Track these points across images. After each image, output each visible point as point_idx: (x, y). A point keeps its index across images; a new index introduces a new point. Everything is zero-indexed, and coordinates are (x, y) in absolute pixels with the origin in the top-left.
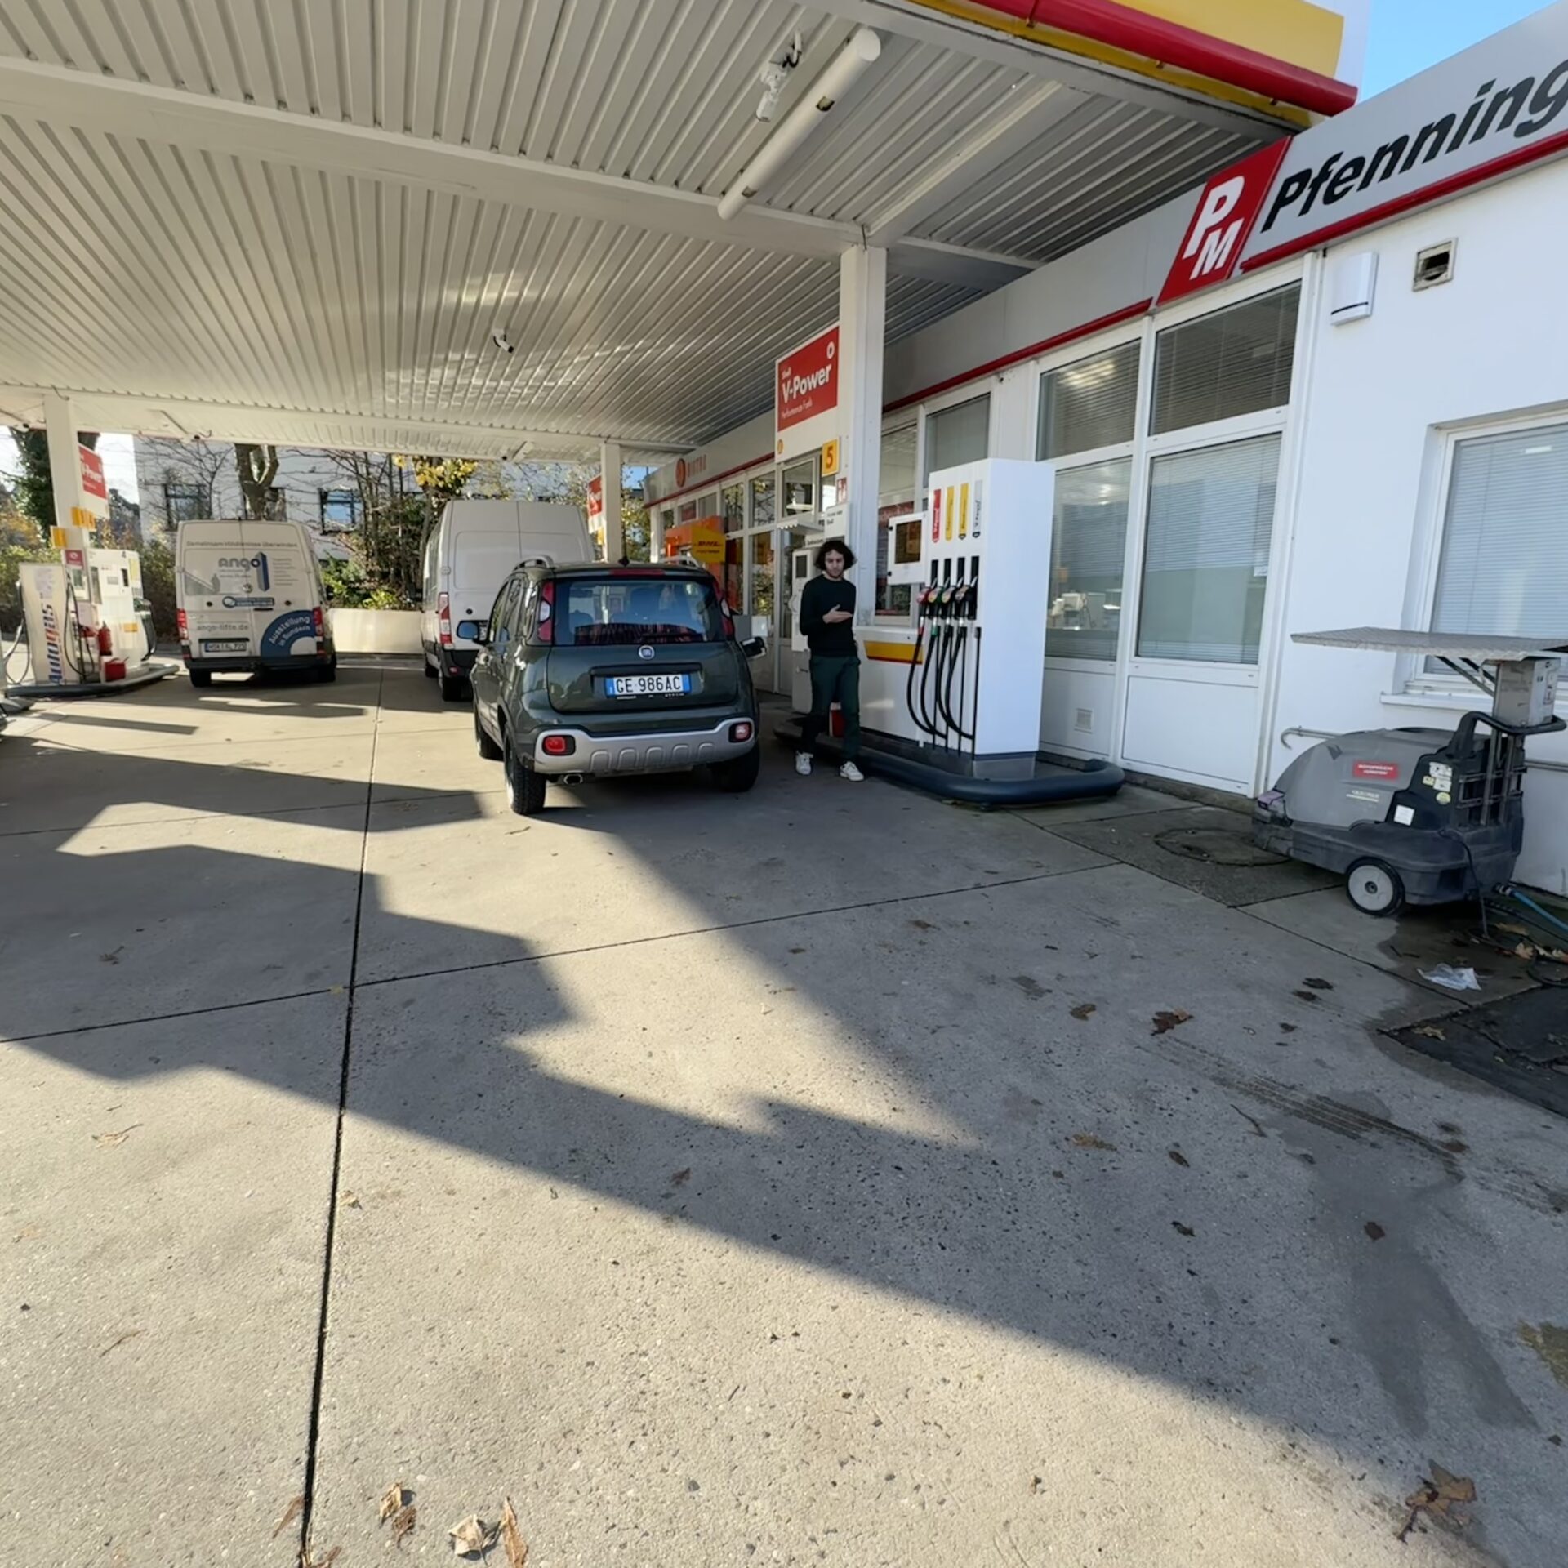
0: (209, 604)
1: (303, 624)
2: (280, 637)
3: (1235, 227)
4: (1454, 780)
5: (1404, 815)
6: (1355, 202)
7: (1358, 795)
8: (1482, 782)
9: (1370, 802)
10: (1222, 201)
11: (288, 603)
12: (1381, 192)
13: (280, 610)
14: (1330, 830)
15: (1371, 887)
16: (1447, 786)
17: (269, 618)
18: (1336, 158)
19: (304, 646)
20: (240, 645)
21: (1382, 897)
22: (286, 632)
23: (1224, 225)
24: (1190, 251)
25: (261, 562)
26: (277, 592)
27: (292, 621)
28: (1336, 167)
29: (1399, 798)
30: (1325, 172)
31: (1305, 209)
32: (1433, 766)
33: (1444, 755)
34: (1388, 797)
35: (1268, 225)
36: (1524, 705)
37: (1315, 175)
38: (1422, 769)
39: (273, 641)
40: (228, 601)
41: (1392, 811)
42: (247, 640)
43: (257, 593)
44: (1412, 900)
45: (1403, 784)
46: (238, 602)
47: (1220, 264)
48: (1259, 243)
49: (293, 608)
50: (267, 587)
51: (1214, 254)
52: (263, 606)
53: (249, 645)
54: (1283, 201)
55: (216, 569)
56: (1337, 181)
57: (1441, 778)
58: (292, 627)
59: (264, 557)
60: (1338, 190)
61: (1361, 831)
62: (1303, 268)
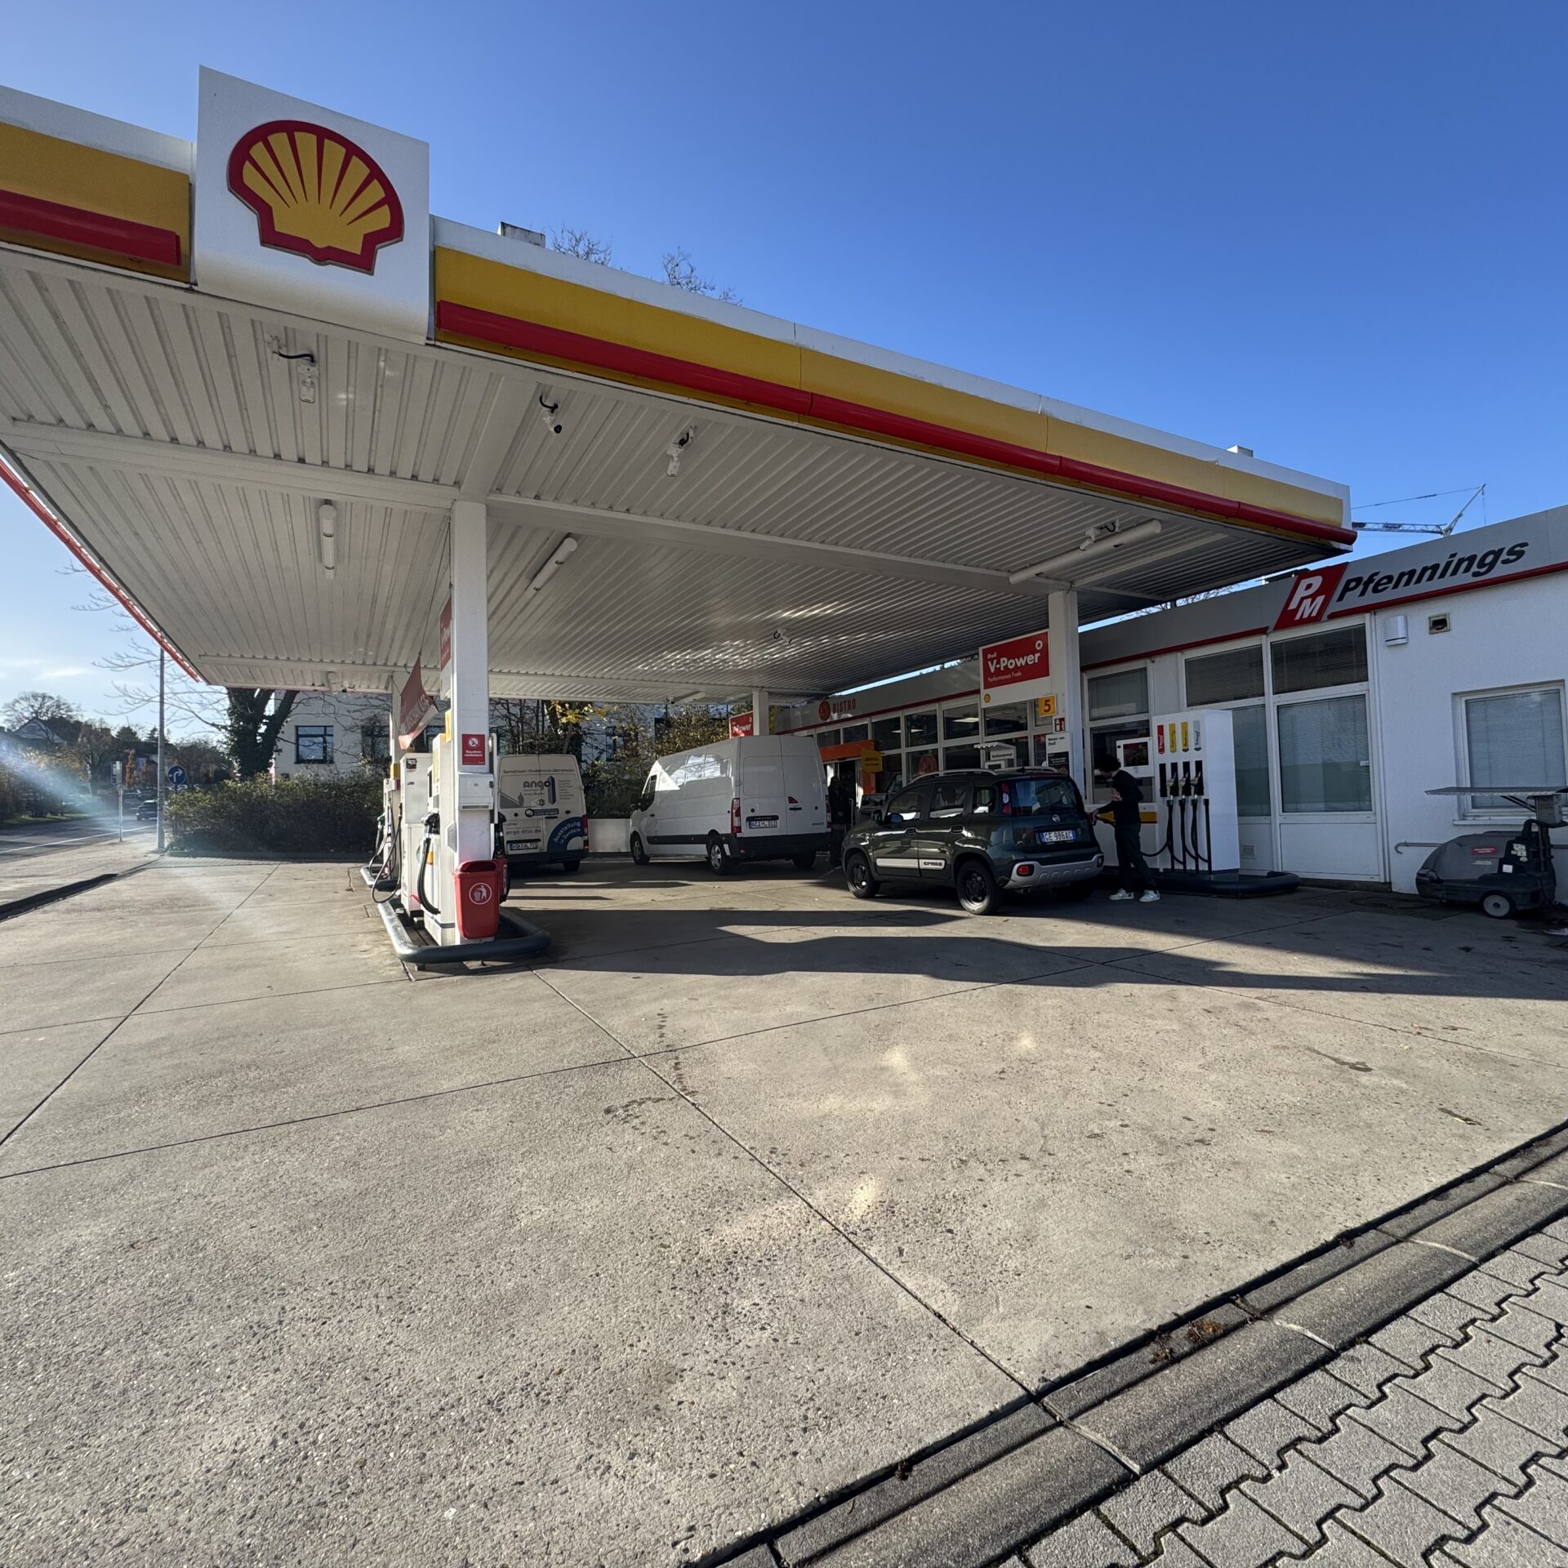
0: (516, 815)
1: (576, 827)
2: (561, 838)
3: (1320, 599)
4: (1527, 850)
5: (1508, 868)
6: (1389, 594)
7: (1479, 863)
8: (1538, 852)
9: (1487, 865)
10: (1309, 586)
11: (568, 812)
12: (1403, 592)
13: (562, 817)
14: (1467, 882)
15: (1497, 905)
16: (1525, 853)
17: (554, 823)
18: (1377, 574)
19: (575, 844)
20: (534, 845)
21: (1505, 909)
22: (565, 833)
23: (1313, 597)
24: (1293, 606)
25: (551, 783)
26: (561, 805)
27: (569, 826)
28: (1377, 578)
29: (1502, 862)
30: (1371, 579)
31: (1363, 594)
32: (1515, 846)
33: (1519, 840)
34: (1497, 861)
35: (1341, 598)
36: (1552, 815)
37: (1365, 579)
38: (1510, 847)
39: (556, 840)
40: (529, 812)
41: (1500, 868)
42: (539, 840)
43: (548, 806)
44: (1521, 908)
45: (1502, 856)
46: (535, 812)
47: (1314, 614)
48: (1334, 606)
49: (571, 816)
50: (554, 801)
51: (1307, 609)
52: (551, 815)
53: (540, 844)
54: (1346, 589)
55: (522, 790)
56: (1378, 584)
57: (1520, 850)
58: (569, 830)
59: (553, 779)
60: (1380, 588)
61: (1486, 879)
62: (1367, 619)
